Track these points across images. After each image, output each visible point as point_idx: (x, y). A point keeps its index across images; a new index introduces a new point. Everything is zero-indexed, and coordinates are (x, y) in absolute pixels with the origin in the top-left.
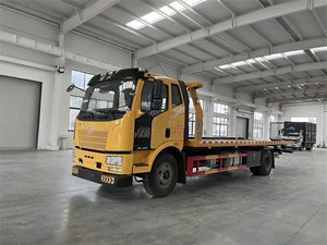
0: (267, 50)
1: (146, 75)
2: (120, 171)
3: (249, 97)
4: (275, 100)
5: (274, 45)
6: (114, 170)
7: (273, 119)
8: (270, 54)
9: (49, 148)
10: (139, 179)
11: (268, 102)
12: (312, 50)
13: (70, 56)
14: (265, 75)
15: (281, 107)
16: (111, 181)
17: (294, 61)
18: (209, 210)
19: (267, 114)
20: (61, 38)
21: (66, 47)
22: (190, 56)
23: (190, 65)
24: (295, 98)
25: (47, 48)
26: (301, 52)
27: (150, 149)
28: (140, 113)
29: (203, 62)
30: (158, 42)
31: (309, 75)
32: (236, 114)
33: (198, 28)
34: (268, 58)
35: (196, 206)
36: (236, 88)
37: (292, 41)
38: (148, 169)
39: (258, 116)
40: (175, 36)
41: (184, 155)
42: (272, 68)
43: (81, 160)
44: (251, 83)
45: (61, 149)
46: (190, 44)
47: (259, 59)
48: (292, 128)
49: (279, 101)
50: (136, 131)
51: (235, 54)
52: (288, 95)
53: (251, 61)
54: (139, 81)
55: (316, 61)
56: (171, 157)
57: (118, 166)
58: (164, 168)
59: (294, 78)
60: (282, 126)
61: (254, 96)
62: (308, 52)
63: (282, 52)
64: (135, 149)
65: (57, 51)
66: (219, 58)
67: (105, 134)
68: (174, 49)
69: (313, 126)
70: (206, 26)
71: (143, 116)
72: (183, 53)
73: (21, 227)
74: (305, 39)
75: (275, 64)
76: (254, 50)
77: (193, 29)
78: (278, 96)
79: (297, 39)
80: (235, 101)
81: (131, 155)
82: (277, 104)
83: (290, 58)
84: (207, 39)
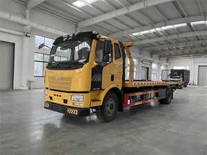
0: (164, 23)
1: (98, 36)
2: (82, 105)
3: (149, 54)
4: (165, 56)
5: (169, 20)
6: (77, 105)
7: (163, 68)
8: (166, 25)
9: (21, 88)
10: (94, 110)
11: (160, 57)
12: (192, 24)
13: (34, 25)
14: (161, 39)
15: (168, 60)
16: (76, 112)
17: (179, 31)
18: (143, 130)
19: (159, 65)
20: (28, 12)
21: (31, 19)
22: (114, 26)
23: (114, 33)
24: (177, 54)
25: (18, 19)
26: (185, 24)
27: (101, 89)
28: (95, 64)
29: (123, 30)
30: (94, 16)
31: (187, 40)
32: (141, 65)
33: (122, 7)
34: (164, 28)
35: (134, 127)
36: (142, 48)
37: (180, 17)
38: (100, 103)
39: (154, 66)
40: (105, 12)
41: (122, 92)
42: (165, 35)
43: (51, 98)
44: (151, 45)
45: (29, 89)
46: (115, 18)
47: (158, 29)
48: (176, 73)
49: (167, 56)
50: (92, 77)
51: (143, 25)
52: (173, 53)
53: (153, 30)
54: (94, 41)
55: (193, 31)
56: (114, 95)
57: (80, 102)
58: (110, 102)
59: (178, 42)
60: (170, 72)
61: (152, 53)
62: (189, 25)
63: (173, 25)
64: (92, 90)
65: (25, 22)
66: (132, 28)
67: (70, 79)
68: (104, 22)
69: (188, 72)
70: (127, 5)
71: (97, 66)
72: (110, 24)
73: (13, 151)
74: (188, 16)
75: (167, 33)
76: (155, 23)
77: (118, 8)
78: (167, 53)
79: (183, 16)
80: (140, 56)
81: (89, 94)
82: (165, 59)
83: (177, 28)
84: (127, 15)
